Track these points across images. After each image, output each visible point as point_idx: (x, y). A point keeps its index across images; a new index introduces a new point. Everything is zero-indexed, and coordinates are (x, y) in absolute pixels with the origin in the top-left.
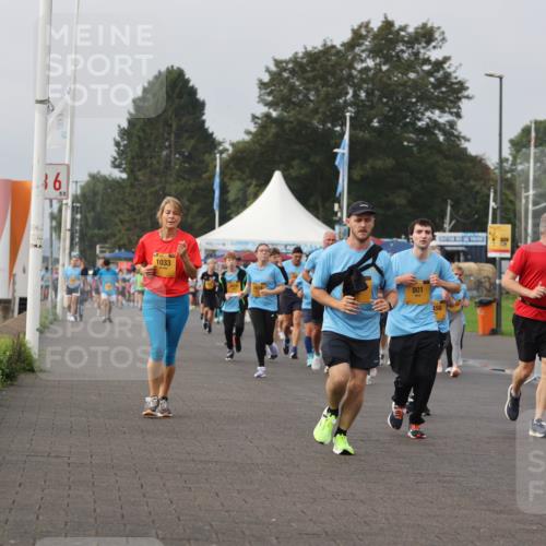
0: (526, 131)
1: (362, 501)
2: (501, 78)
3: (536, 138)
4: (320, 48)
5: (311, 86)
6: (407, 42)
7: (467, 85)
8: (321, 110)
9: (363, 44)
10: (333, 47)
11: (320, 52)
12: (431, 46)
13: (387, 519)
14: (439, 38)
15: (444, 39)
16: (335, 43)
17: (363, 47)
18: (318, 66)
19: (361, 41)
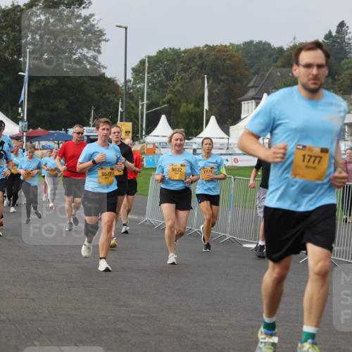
0: (142, 62)
1: (33, 299)
2: (126, 29)
3: (149, 67)
4: (10, 7)
5: (4, 31)
6: (66, 4)
7: (105, 32)
8: (10, 47)
9: (38, 5)
10: (19, 6)
11: (10, 9)
12: (81, 8)
13: (48, 311)
14: (87, 2)
15: (90, 3)
16: (19, 4)
17: (38, 7)
18: (8, 19)
19: (36, 3)
